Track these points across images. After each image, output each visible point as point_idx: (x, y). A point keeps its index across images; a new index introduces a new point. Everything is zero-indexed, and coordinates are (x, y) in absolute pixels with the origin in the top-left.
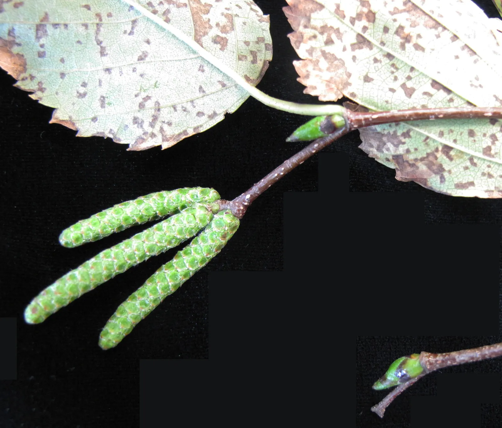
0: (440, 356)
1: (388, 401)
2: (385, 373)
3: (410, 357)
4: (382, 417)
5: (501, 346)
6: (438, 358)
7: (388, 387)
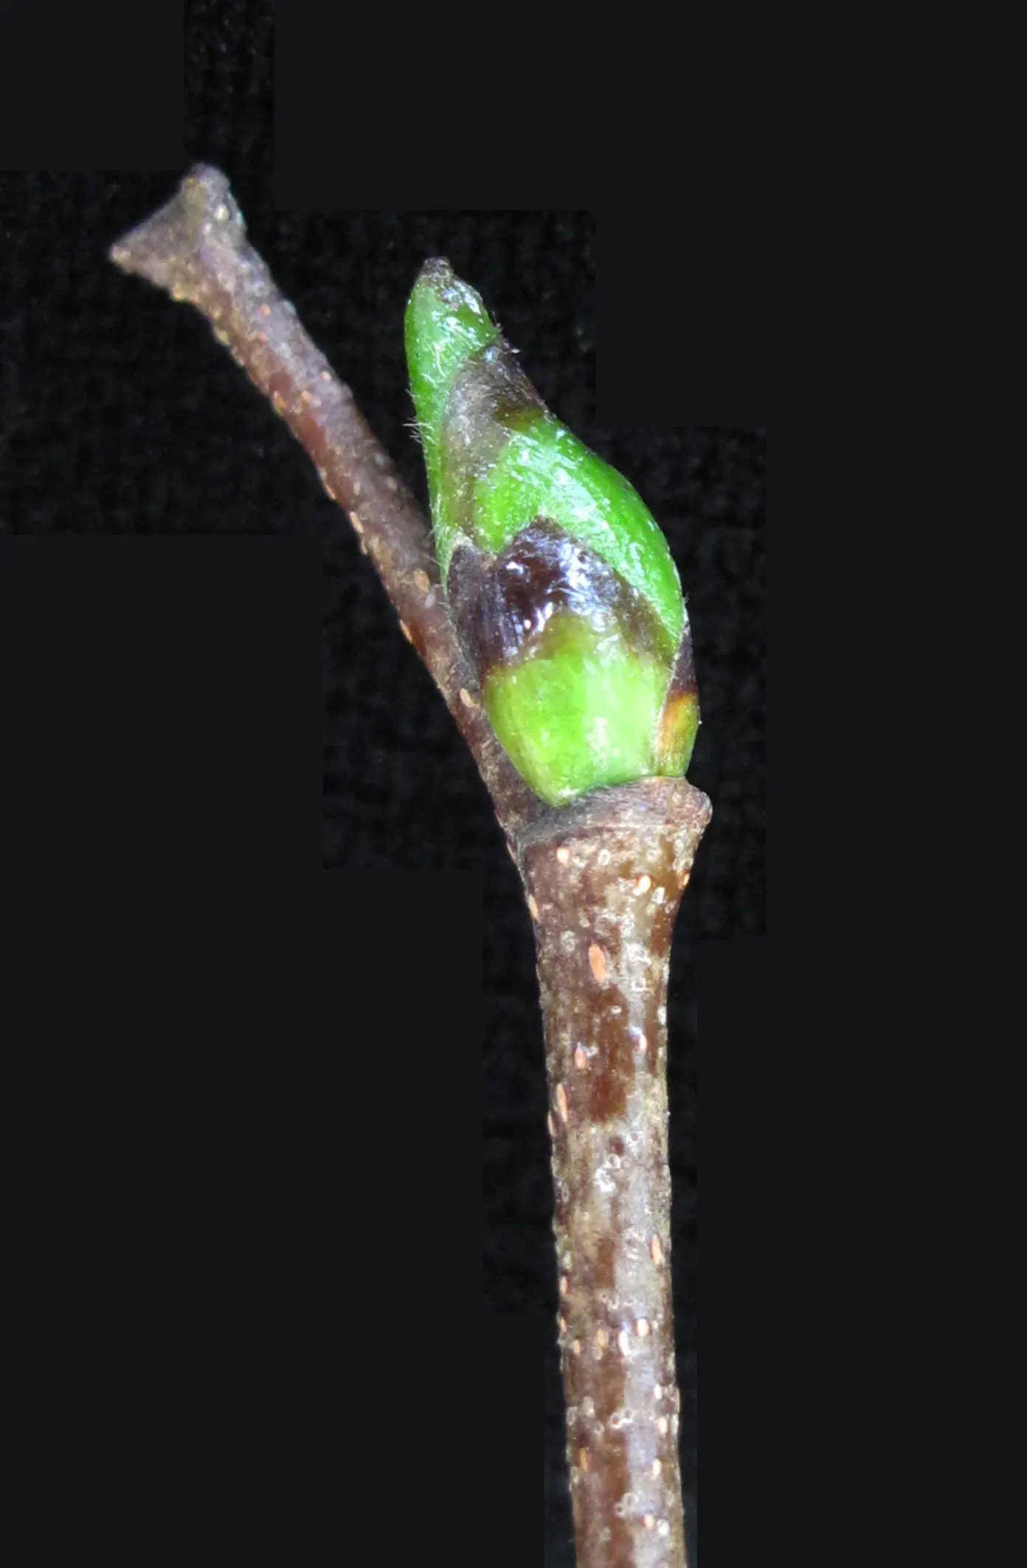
0: (649, 971)
1: (272, 359)
2: (564, 418)
3: (676, 693)
4: (120, 255)
5: (668, 1557)
6: (635, 953)
7: (429, 429)
